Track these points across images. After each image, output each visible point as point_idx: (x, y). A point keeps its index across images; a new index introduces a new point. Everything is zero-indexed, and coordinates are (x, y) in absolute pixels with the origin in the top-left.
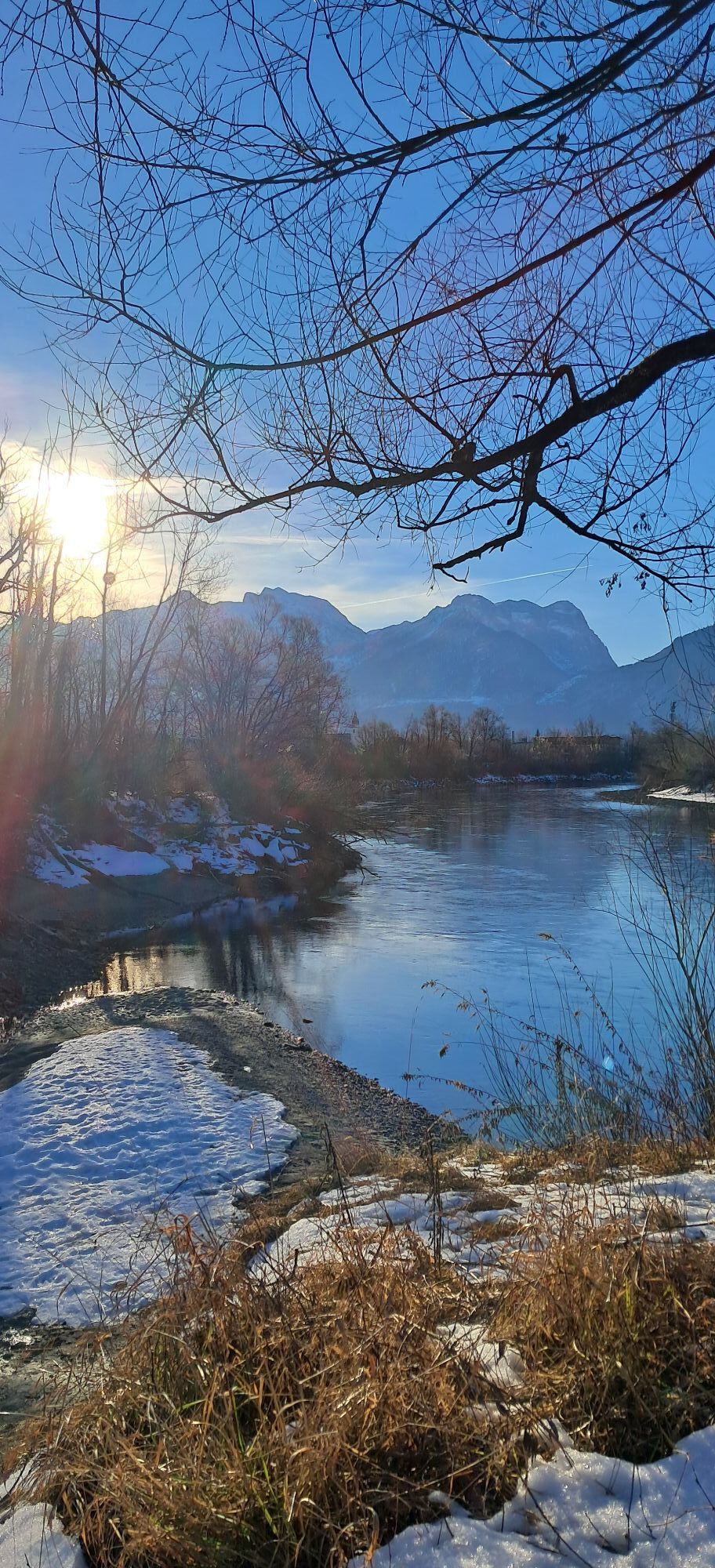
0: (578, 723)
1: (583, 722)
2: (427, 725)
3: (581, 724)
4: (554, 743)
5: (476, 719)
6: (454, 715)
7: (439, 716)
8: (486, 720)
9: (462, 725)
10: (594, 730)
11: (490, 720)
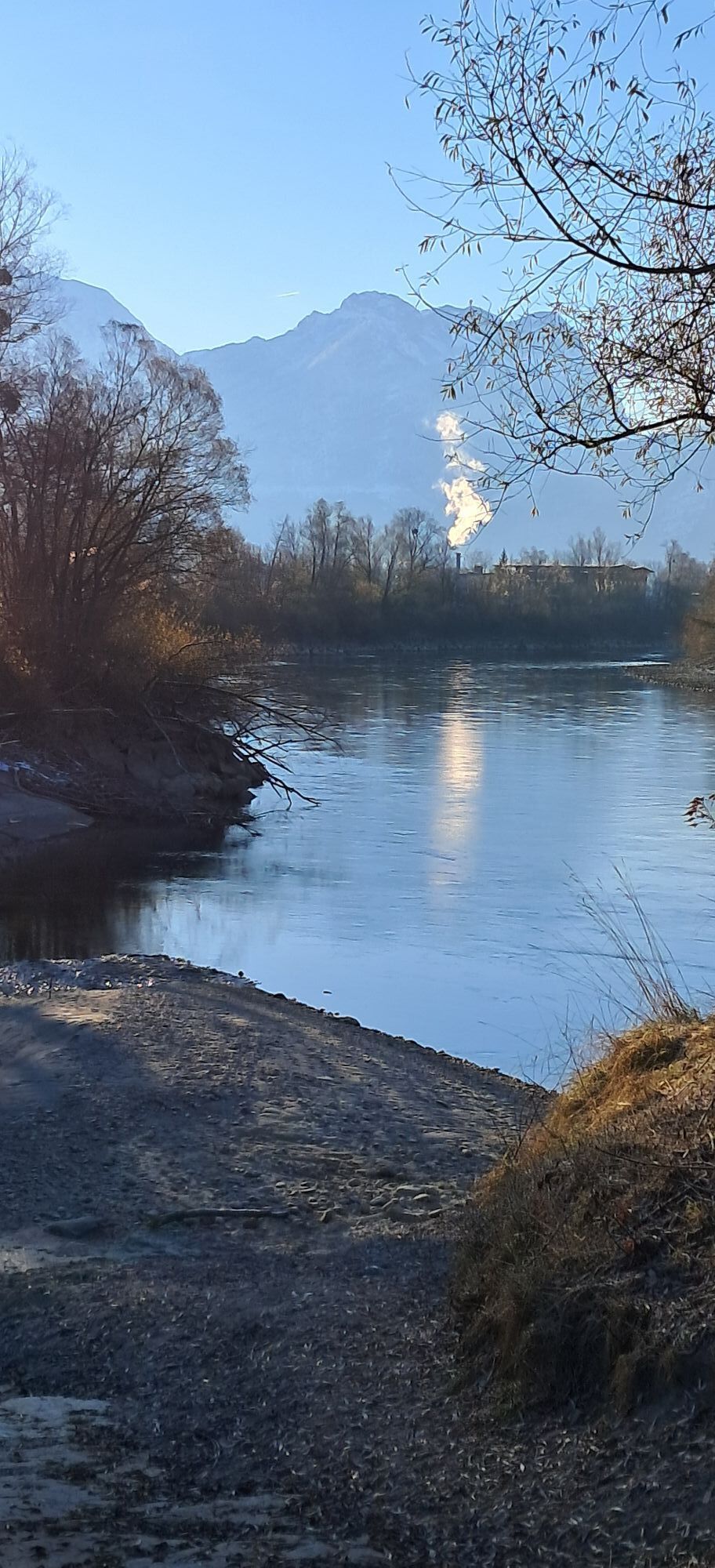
0: (576, 542)
1: (586, 540)
2: (312, 537)
3: (581, 542)
4: (534, 576)
5: (398, 530)
6: (362, 520)
7: (333, 521)
8: (415, 531)
9: (373, 539)
10: (604, 555)
11: (422, 532)
